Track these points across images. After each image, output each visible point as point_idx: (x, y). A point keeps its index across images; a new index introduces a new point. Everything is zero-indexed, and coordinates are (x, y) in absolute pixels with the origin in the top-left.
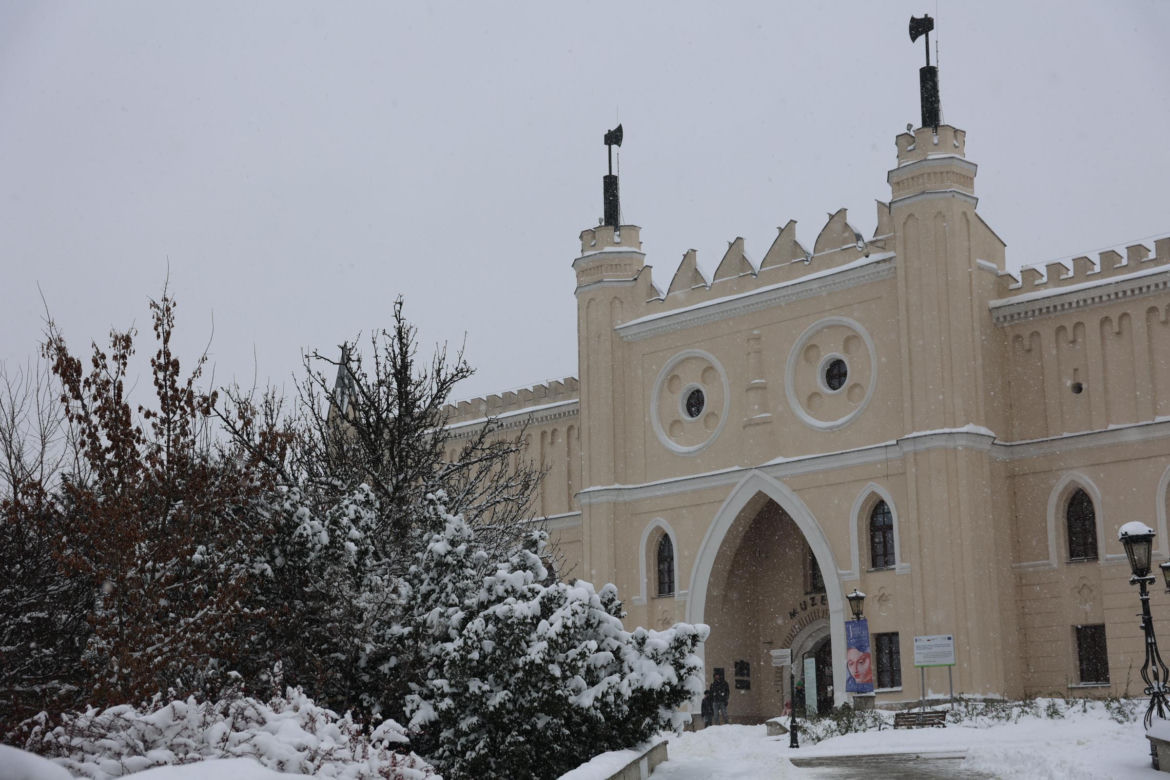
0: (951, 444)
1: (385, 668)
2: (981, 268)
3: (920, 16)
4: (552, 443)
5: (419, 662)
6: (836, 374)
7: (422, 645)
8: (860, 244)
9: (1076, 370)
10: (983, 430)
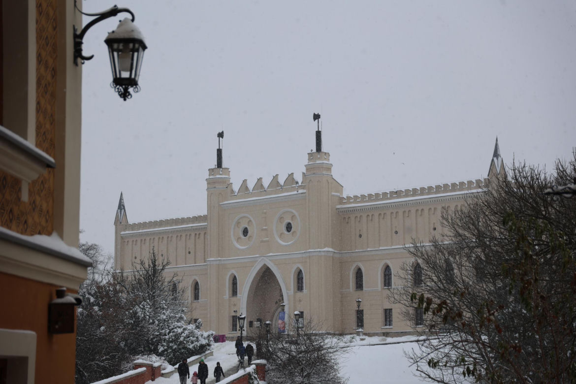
0: (320, 254)
1: (154, 340)
2: (334, 196)
3: (316, 113)
4: (199, 238)
5: (161, 339)
6: (289, 227)
7: (161, 336)
8: (297, 185)
9: (360, 230)
10: (331, 249)
